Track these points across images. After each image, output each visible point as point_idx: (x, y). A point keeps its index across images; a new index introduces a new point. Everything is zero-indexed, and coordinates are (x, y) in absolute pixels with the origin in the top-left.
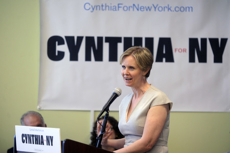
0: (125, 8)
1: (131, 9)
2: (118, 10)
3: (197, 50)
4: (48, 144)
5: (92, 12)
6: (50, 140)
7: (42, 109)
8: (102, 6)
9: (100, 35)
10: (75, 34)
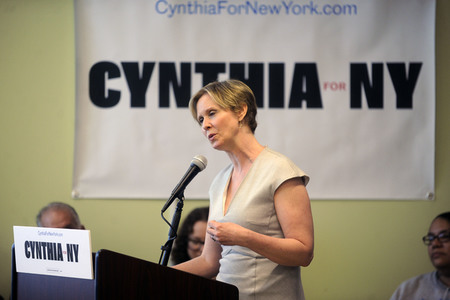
0: (232, 10)
1: (243, 11)
2: (219, 12)
3: (365, 85)
4: (70, 258)
5: (170, 16)
6: (73, 251)
7: (80, 196)
8: (190, 5)
9: (186, 60)
10: (140, 58)
